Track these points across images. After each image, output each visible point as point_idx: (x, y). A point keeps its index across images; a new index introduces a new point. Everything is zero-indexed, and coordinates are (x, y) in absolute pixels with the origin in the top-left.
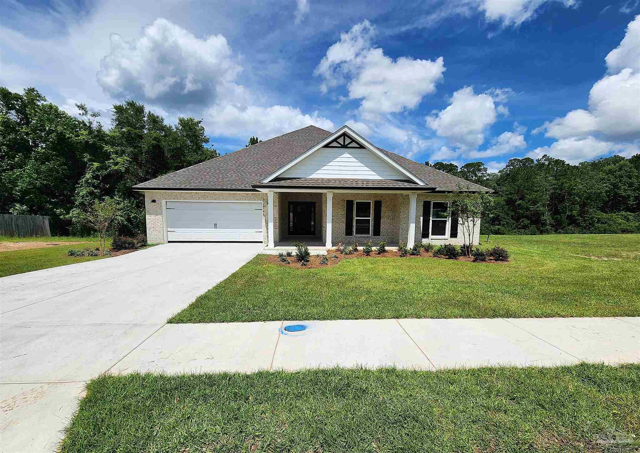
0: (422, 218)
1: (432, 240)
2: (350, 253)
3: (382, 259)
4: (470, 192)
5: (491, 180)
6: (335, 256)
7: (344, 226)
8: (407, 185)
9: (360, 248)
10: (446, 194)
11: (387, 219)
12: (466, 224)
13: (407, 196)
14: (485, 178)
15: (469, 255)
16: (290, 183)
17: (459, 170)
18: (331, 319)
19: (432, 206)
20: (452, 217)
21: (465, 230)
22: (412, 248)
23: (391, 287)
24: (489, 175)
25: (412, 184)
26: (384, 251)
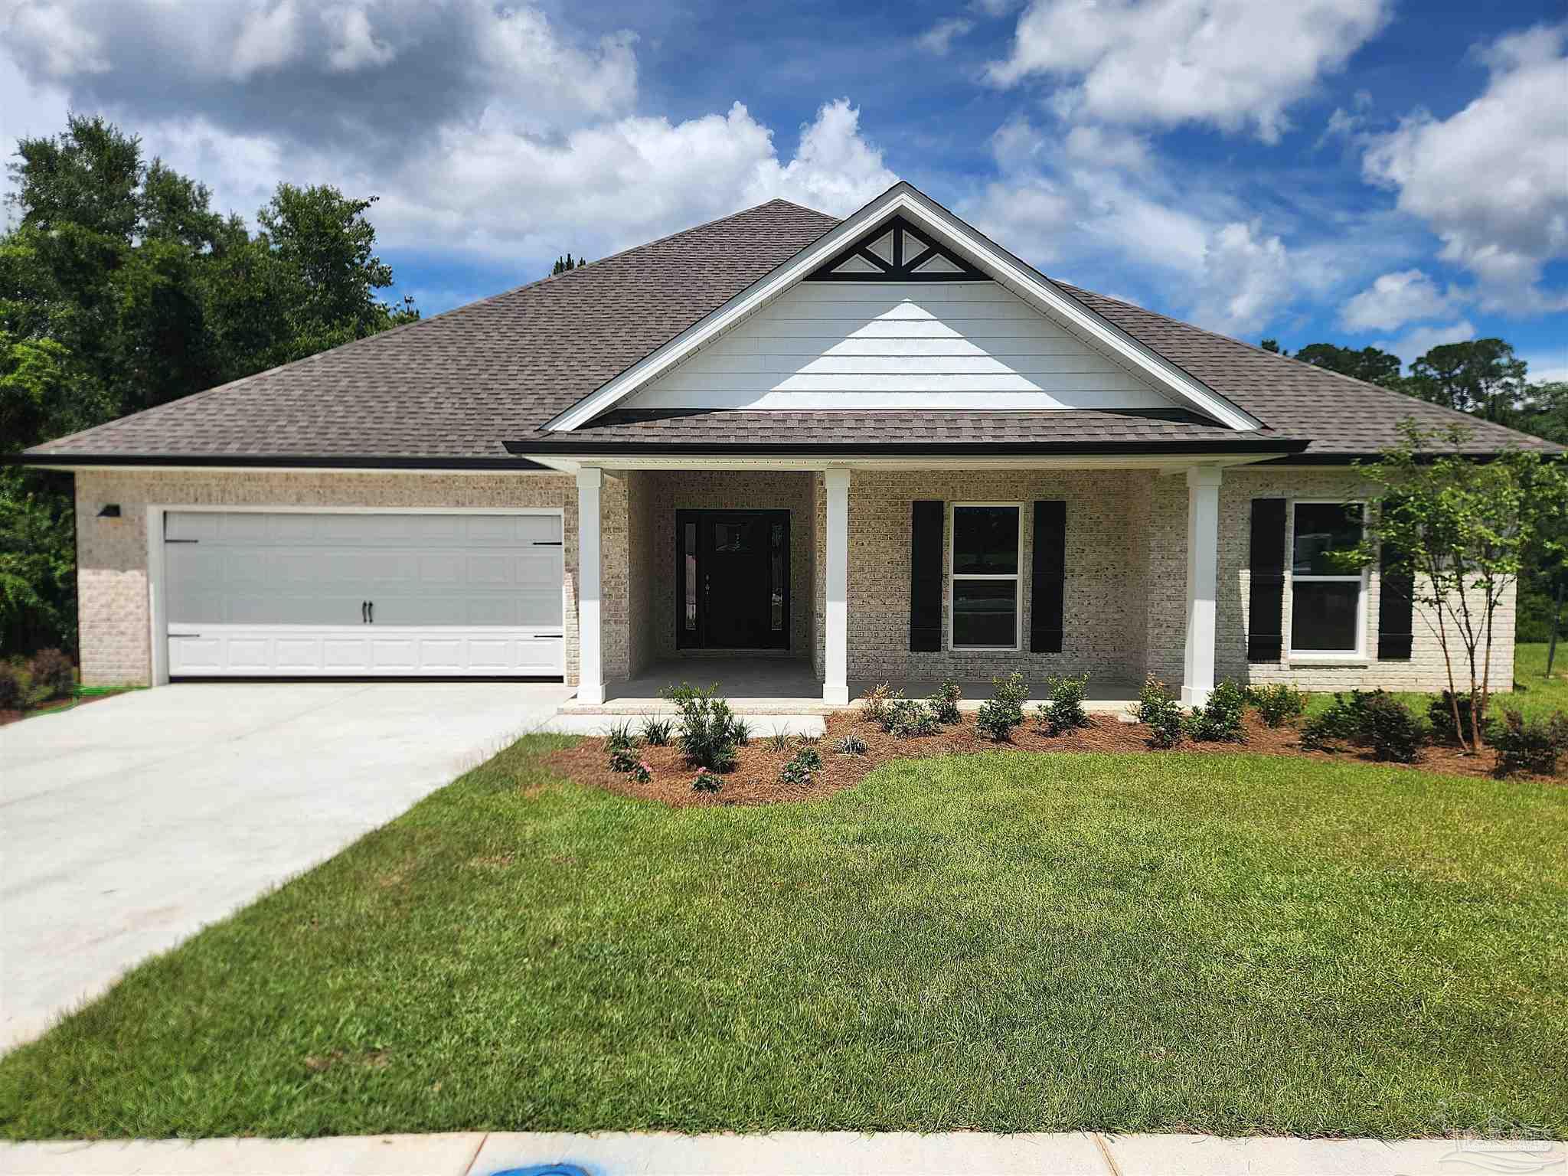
0: (1245, 575)
1: (1298, 673)
2: (925, 730)
3: (1064, 757)
4: (1466, 457)
5: (1542, 413)
6: (854, 744)
7: (904, 607)
8: (1174, 431)
9: (969, 706)
10: (1355, 466)
11: (1089, 578)
12: (1454, 597)
13: (1180, 478)
14: (1518, 406)
15: (1469, 738)
16: (668, 432)
17: (1405, 373)
18: (742, 1129)
19: (1290, 523)
20: (1382, 570)
21: (1450, 625)
22: (1203, 706)
23: (1090, 915)
24: (1533, 391)
25: (1195, 428)
26: (1077, 720)
